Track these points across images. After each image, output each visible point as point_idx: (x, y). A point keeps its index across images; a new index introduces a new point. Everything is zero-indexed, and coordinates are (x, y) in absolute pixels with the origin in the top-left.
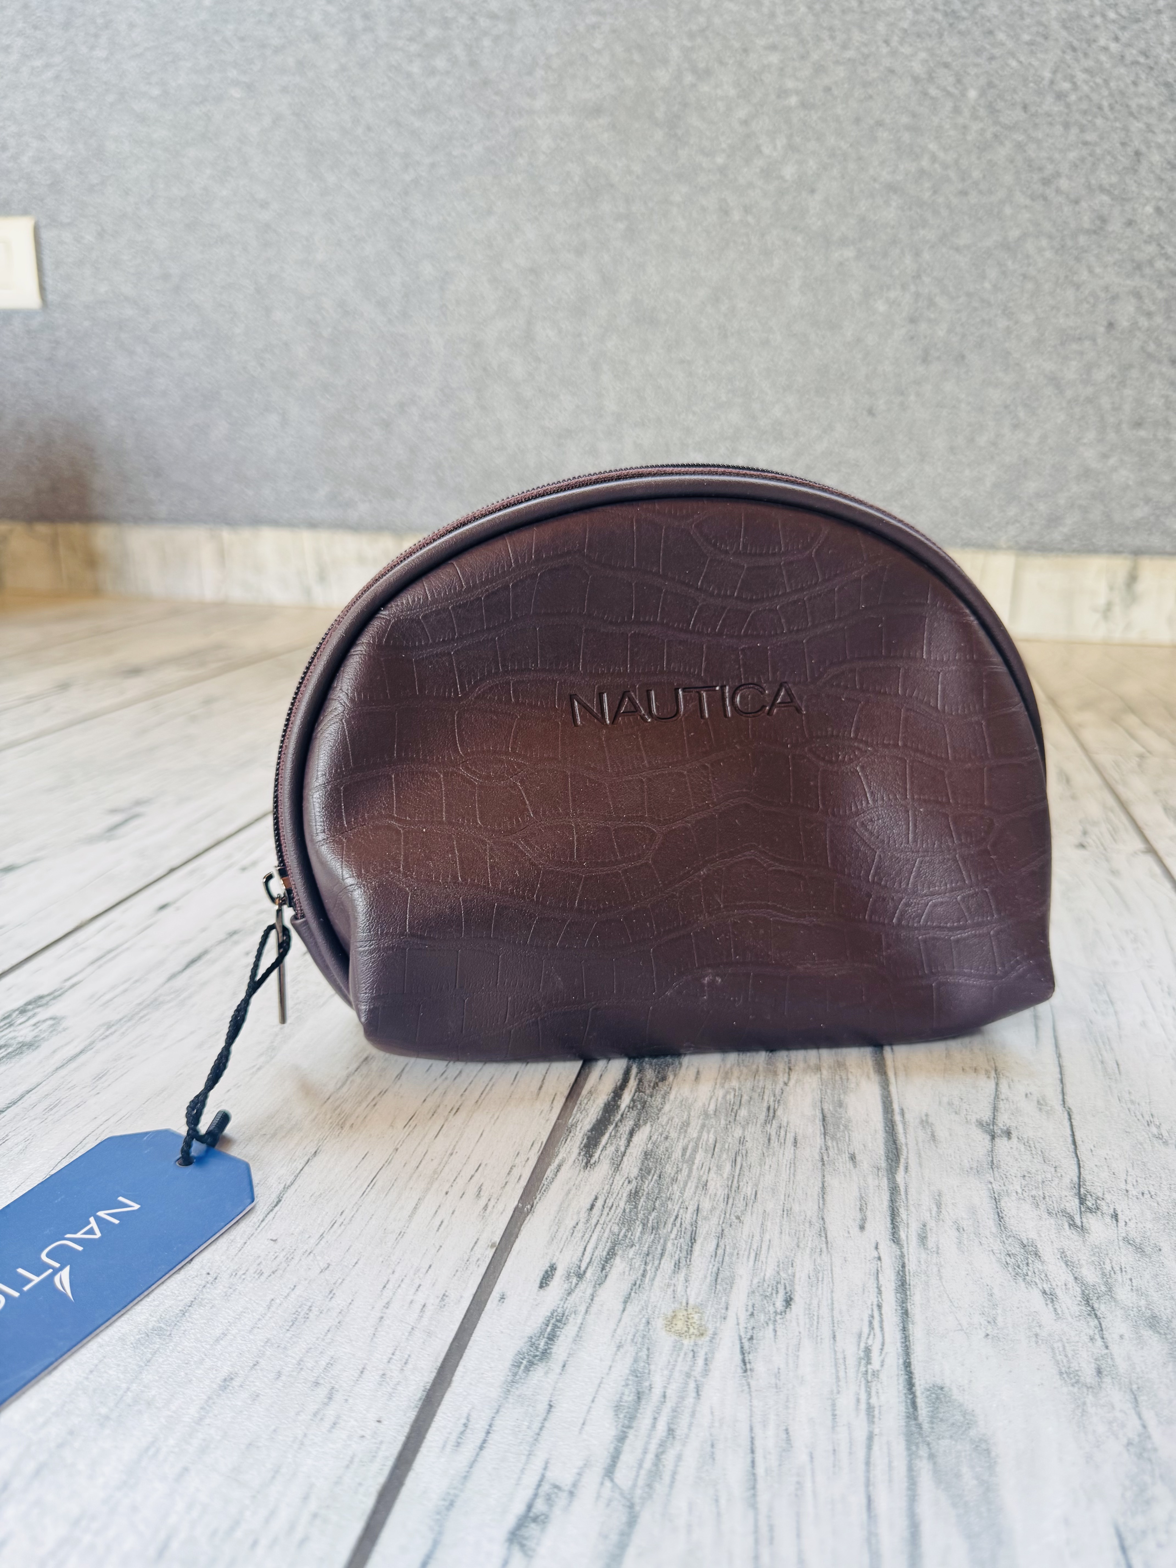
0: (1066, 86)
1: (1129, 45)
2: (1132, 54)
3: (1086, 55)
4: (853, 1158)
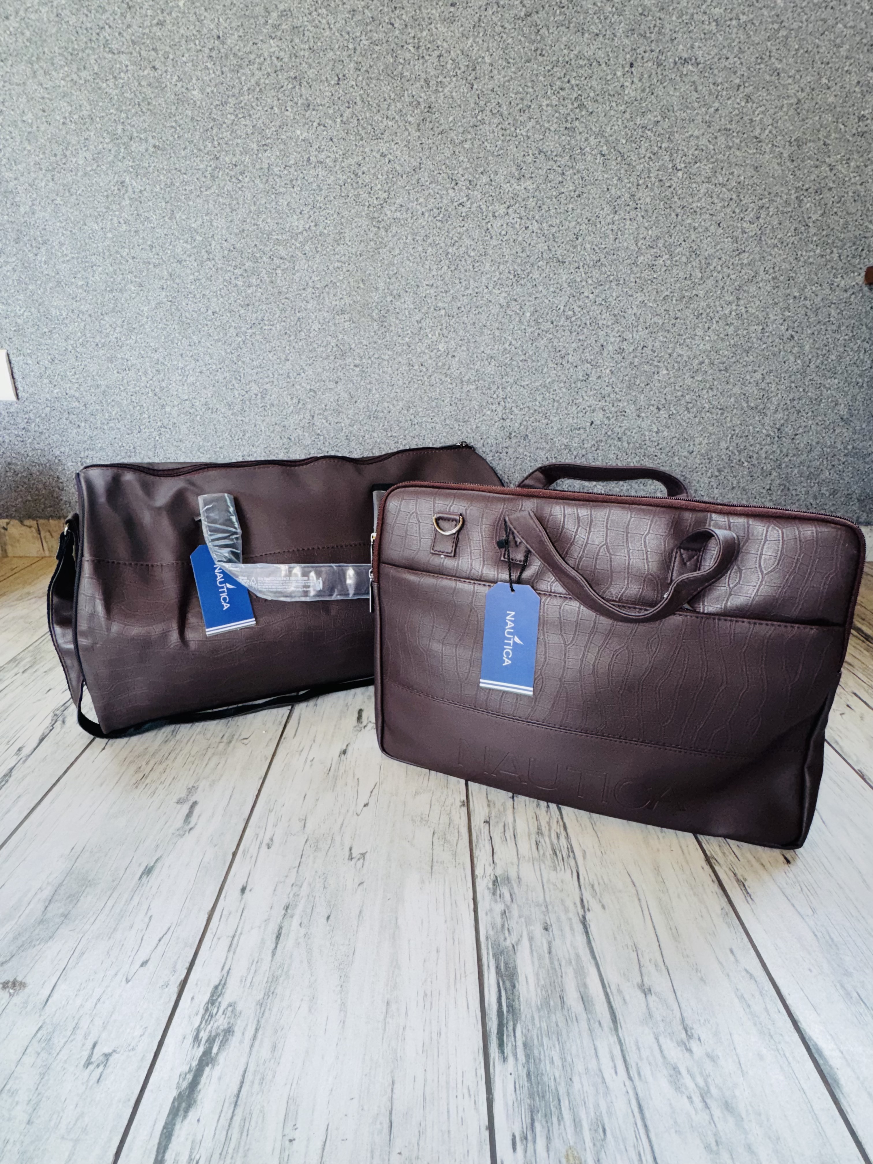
0: (571, 313)
1: (597, 296)
2: (599, 300)
3: (579, 299)
4: (600, 1024)
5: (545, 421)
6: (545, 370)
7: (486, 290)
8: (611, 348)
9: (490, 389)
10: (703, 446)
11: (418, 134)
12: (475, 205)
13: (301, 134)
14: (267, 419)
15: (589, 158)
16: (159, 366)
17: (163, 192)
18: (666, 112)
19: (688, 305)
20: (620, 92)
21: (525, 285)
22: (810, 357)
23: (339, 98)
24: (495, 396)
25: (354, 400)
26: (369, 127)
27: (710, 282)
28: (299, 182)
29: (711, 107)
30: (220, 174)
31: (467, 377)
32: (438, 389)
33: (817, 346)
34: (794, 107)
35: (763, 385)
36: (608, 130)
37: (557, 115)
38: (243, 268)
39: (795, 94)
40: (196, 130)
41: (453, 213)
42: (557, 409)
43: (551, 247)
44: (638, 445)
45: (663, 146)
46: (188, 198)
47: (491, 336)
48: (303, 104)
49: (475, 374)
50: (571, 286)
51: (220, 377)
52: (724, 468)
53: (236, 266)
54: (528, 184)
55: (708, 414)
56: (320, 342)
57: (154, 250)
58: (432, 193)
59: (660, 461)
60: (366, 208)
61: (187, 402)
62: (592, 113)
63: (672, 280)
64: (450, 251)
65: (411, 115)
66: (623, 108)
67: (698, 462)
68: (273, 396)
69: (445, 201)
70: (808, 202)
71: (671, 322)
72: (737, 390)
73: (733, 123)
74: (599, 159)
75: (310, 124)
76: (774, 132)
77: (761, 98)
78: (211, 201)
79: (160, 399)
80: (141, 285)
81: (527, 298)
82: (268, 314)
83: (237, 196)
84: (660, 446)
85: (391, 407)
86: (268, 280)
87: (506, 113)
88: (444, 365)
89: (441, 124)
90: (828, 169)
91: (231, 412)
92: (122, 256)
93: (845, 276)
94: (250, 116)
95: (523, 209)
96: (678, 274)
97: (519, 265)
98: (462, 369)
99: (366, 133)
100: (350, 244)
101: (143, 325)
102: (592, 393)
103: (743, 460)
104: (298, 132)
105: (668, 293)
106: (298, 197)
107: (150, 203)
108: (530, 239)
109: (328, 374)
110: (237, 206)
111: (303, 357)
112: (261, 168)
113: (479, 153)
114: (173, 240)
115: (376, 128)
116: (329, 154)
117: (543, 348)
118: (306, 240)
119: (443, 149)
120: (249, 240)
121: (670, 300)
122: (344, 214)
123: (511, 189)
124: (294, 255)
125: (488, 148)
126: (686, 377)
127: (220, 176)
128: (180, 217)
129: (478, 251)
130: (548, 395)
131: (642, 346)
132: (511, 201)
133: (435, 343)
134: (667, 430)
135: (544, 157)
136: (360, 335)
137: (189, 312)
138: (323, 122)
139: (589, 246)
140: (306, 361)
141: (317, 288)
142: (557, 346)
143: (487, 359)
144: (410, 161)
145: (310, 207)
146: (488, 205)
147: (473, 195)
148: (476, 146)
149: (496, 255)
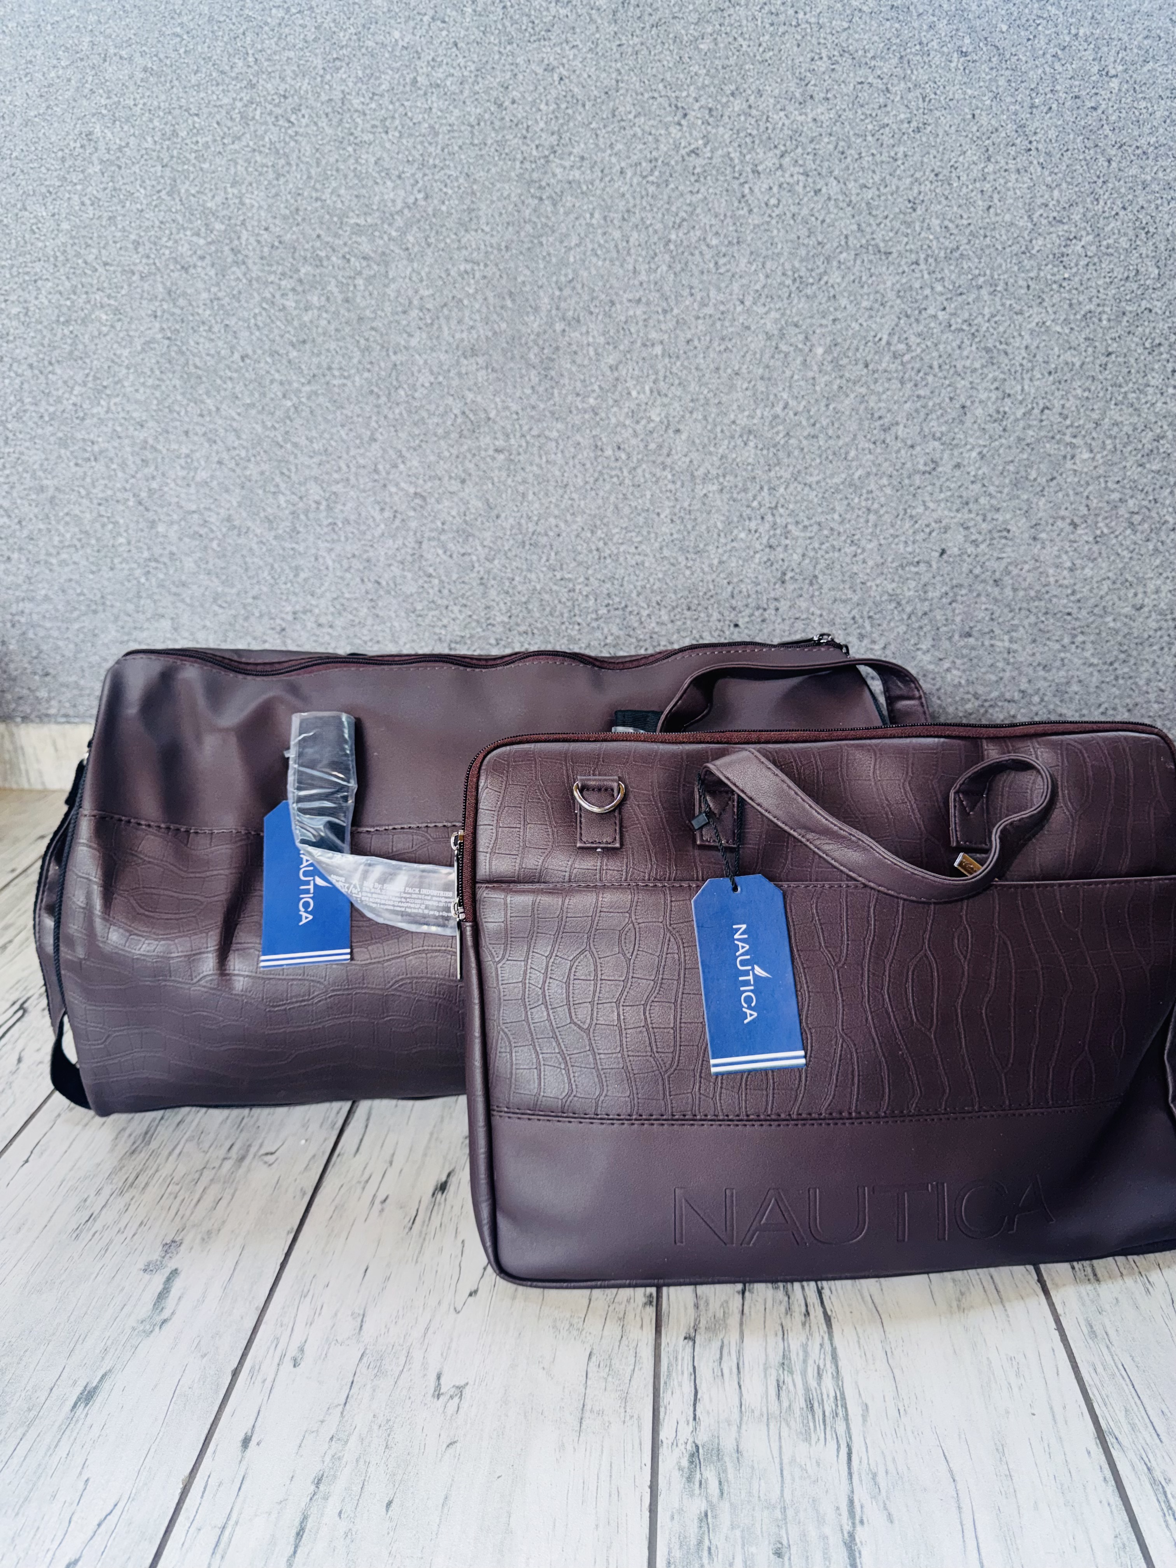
1: (953, 314)
5: (850, 550)
6: (853, 453)
7: (739, 308)
8: (979, 412)
9: (745, 490)
10: (1163, 595)
11: (614, 28)
12: (720, 152)
13: (402, 38)
14: (338, 548)
15: (937, 60)
16: (147, 453)
17: (158, 147)
21: (815, 296)
24: (755, 504)
25: (495, 512)
26: (525, 19)
28: (397, 122)
30: (258, 112)
31: (702, 470)
32: (648, 492)
38: (296, 276)
40: (216, 39)
41: (678, 168)
42: (876, 526)
43: (863, 225)
44: (1033, 594)
46: (201, 158)
47: (749, 393)
49: (717, 463)
50: (902, 298)
51: (253, 470)
53: (283, 274)
54: (819, 111)
56: (434, 406)
57: (140, 250)
58: (640, 133)
59: (1078, 624)
60: (518, 164)
61: (196, 516)
63: (1100, 282)
64: (673, 237)
67: (1154, 625)
68: (349, 505)
69: (663, 148)
71: (1098, 362)
74: (957, 62)
78: (240, 161)
79: (147, 509)
80: (117, 311)
81: (817, 320)
82: (339, 358)
83: (287, 151)
84: (1078, 596)
85: (562, 525)
86: (340, 298)
88: (660, 447)
89: (657, 9)
91: (273, 533)
92: (86, 263)
95: (810, 157)
96: (1112, 271)
97: (802, 261)
98: (694, 455)
99: (519, 30)
100: (487, 229)
101: (119, 381)
102: (942, 496)
104: (397, 34)
105: (1092, 307)
106: (395, 148)
107: (136, 168)
108: (823, 212)
109: (446, 467)
110: (287, 168)
111: (403, 435)
112: (331, 100)
113: (728, 58)
114: (174, 231)
115: (536, 22)
116: (452, 71)
117: (847, 413)
118: (408, 225)
119: (661, 52)
120: (307, 228)
121: (1095, 320)
122: (477, 176)
123: (787, 122)
124: (388, 251)
125: (745, 48)
126: (1128, 465)
127: (257, 117)
128: (187, 191)
129: (725, 236)
130: (856, 500)
131: (1041, 406)
132: (788, 143)
133: (643, 407)
134: (1091, 565)
135: (850, 61)
136: (506, 394)
137: (201, 357)
138: (440, 15)
139: (938, 222)
140: (408, 441)
141: (429, 310)
142: (876, 408)
143: (741, 436)
144: (598, 77)
145: (416, 165)
146: (745, 151)
147: (715, 134)
148: (722, 45)
149: (759, 243)
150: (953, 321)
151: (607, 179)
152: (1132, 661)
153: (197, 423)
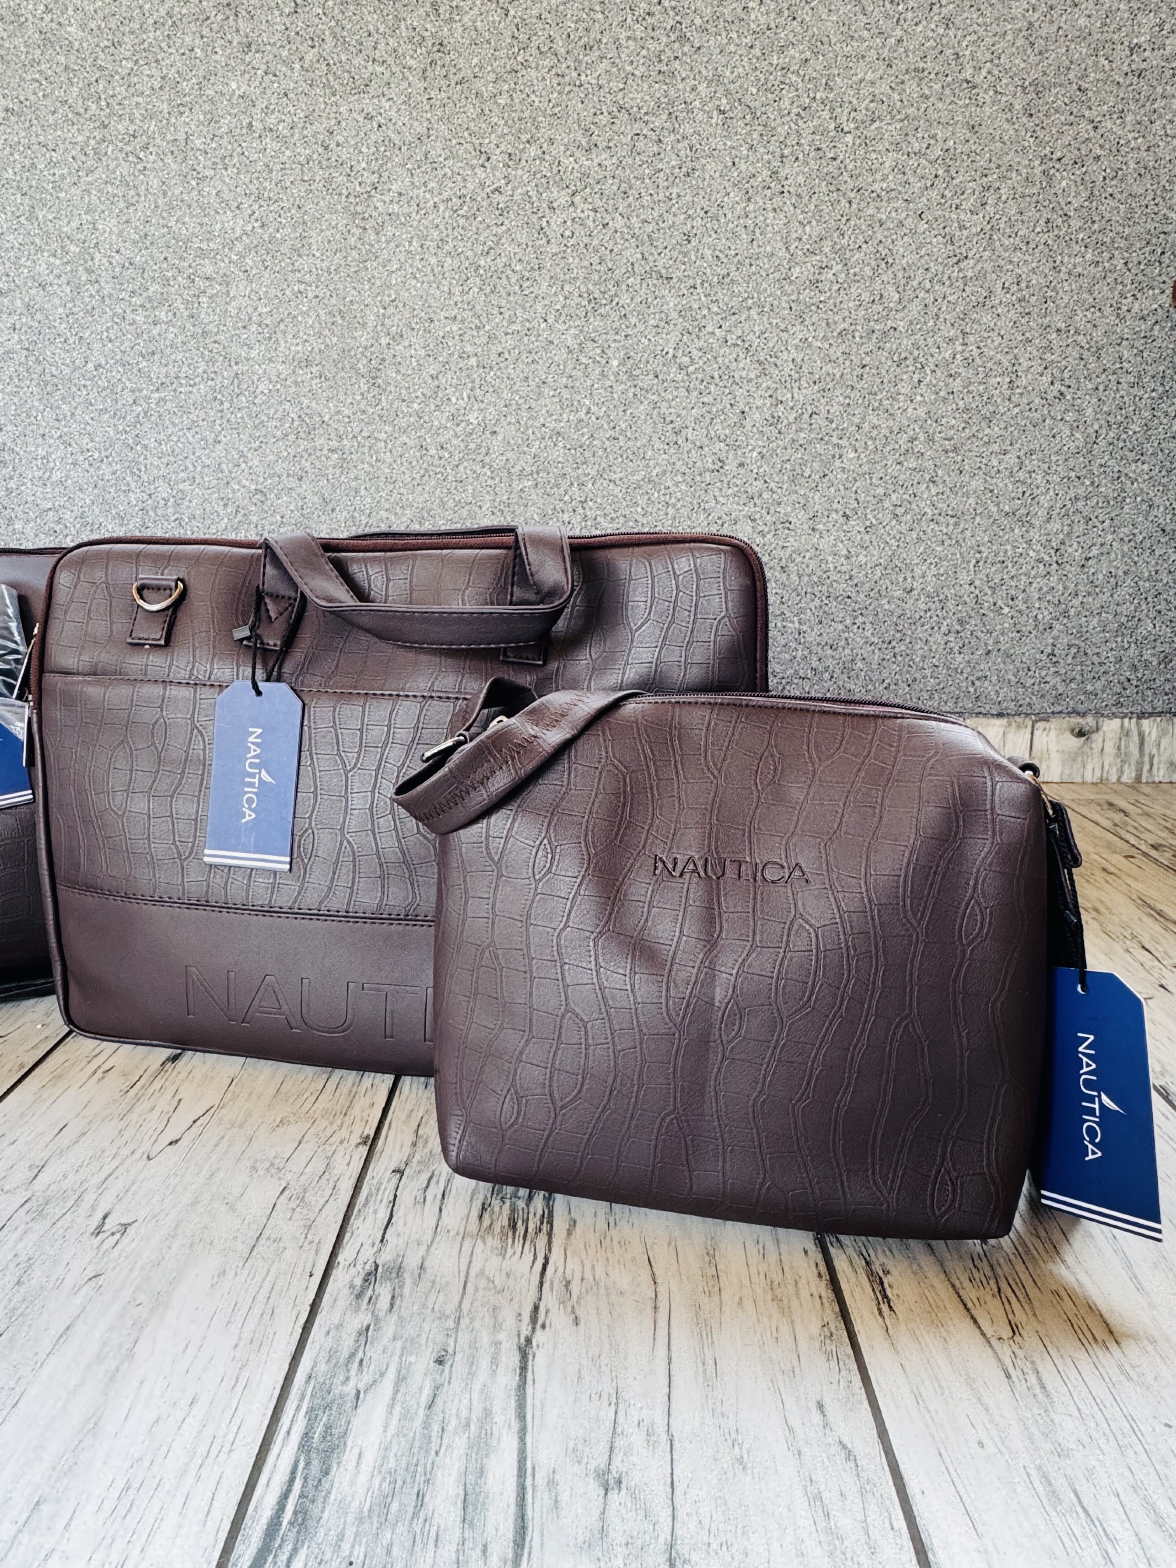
0: (686, 359)
1: (729, 331)
2: (732, 338)
3: (698, 337)
6: (650, 453)
7: (543, 325)
8: (757, 416)
10: (928, 579)
11: (422, 85)
12: (520, 191)
13: (239, 88)
15: (700, 116)
16: (6, 454)
18: (818, 45)
19: (881, 344)
20: (743, 16)
21: (608, 315)
22: (1096, 427)
23: (297, 33)
24: (567, 498)
25: (329, 508)
26: (346, 75)
27: (915, 308)
28: (235, 160)
29: (890, 36)
30: (110, 150)
31: (518, 468)
32: (470, 487)
33: (1105, 409)
34: (1024, 33)
35: (1021, 475)
36: (728, 74)
37: (644, 52)
38: (145, 294)
39: (1024, 16)
40: (72, 85)
43: (646, 255)
44: (816, 579)
45: (818, 97)
46: (57, 188)
47: (555, 400)
48: (239, 43)
49: (531, 462)
50: (684, 317)
51: (106, 470)
52: (970, 617)
53: (133, 292)
54: (603, 157)
55: (932, 525)
56: (272, 411)
58: (449, 174)
59: (857, 606)
60: (344, 199)
61: (51, 513)
62: (699, 48)
63: (851, 304)
64: (482, 263)
65: (412, 57)
66: (748, 40)
67: (923, 607)
69: (470, 186)
70: (1062, 178)
71: (855, 373)
72: (977, 484)
73: (928, 59)
74: (716, 118)
75: (253, 72)
76: (996, 72)
77: (968, 21)
78: (94, 192)
81: (611, 336)
82: (185, 368)
83: (136, 183)
84: (855, 581)
86: (186, 314)
87: (563, 50)
88: (479, 447)
89: (460, 69)
90: (1090, 127)
93: (1138, 296)
94: (157, 61)
95: (598, 196)
96: (860, 295)
97: (595, 285)
98: (509, 455)
99: (342, 84)
100: (318, 254)
102: (730, 491)
103: (1000, 603)
104: (234, 85)
105: (846, 326)
106: (234, 182)
108: (612, 243)
109: (284, 465)
110: (136, 198)
111: (245, 437)
112: (175, 140)
113: (522, 111)
114: (32, 252)
115: (356, 77)
116: (283, 117)
117: (643, 417)
118: (247, 249)
119: (465, 106)
120: (155, 251)
121: (850, 337)
122: (307, 208)
123: (576, 166)
124: (228, 273)
125: (537, 103)
126: (889, 463)
127: (109, 153)
128: (44, 216)
129: (528, 263)
130: (656, 495)
131: (810, 412)
132: (578, 184)
133: (462, 412)
134: (865, 553)
135: (627, 116)
136: (338, 401)
137: (57, 367)
138: (272, 69)
139: (710, 252)
140: (250, 443)
141: (267, 325)
142: (667, 413)
143: (550, 437)
144: (411, 126)
145: (253, 197)
146: (541, 190)
147: (515, 176)
148: (517, 101)
149: (558, 269)
150: (728, 338)
151: (424, 212)
152: (908, 640)
153: (53, 428)
